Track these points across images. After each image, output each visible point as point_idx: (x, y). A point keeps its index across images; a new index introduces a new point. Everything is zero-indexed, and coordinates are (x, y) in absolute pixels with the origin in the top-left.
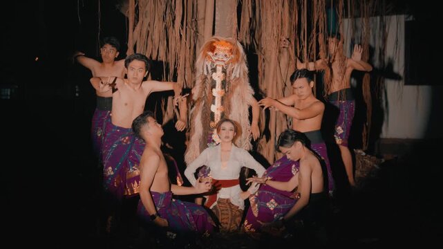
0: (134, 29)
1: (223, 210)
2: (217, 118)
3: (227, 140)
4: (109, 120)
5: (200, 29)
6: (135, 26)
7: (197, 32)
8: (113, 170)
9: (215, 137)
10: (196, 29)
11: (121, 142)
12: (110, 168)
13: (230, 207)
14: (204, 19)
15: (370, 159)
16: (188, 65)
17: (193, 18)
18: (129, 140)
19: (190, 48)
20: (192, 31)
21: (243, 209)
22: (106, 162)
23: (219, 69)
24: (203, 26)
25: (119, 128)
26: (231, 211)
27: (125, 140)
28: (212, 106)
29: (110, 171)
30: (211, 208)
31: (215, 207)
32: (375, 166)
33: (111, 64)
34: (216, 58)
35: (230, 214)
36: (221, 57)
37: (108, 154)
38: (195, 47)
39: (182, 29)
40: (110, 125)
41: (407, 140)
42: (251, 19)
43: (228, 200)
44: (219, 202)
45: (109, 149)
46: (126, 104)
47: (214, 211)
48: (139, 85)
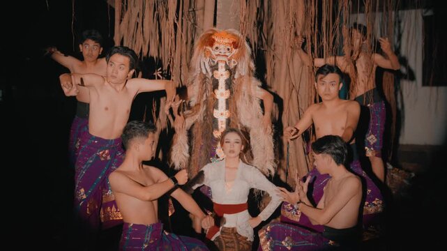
0: (121, 21)
1: (228, 242)
2: (222, 126)
3: (233, 155)
4: (86, 129)
5: (199, 20)
6: (122, 17)
7: (196, 24)
8: (85, 193)
9: (219, 151)
10: (195, 21)
11: (98, 156)
12: (82, 190)
13: (237, 238)
14: (203, 9)
15: (398, 173)
16: (184, 63)
17: (190, 7)
18: (110, 153)
19: (187, 43)
20: (190, 23)
21: (252, 240)
22: (78, 182)
23: (221, 66)
24: (201, 17)
25: (97, 138)
26: (238, 243)
27: (104, 154)
28: (215, 111)
29: (82, 194)
30: (213, 239)
31: (218, 238)
32: (405, 181)
33: (93, 63)
34: (218, 53)
35: (236, 247)
36: (222, 51)
37: (82, 173)
38: (193, 42)
39: (178, 20)
40: (87, 135)
41: (426, 146)
42: (258, 9)
43: (233, 229)
44: (222, 232)
45: (83, 165)
46: (107, 109)
47: (217, 243)
48: (123, 85)
